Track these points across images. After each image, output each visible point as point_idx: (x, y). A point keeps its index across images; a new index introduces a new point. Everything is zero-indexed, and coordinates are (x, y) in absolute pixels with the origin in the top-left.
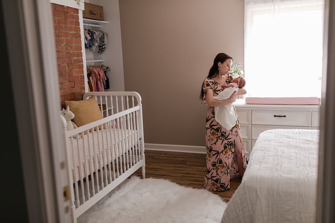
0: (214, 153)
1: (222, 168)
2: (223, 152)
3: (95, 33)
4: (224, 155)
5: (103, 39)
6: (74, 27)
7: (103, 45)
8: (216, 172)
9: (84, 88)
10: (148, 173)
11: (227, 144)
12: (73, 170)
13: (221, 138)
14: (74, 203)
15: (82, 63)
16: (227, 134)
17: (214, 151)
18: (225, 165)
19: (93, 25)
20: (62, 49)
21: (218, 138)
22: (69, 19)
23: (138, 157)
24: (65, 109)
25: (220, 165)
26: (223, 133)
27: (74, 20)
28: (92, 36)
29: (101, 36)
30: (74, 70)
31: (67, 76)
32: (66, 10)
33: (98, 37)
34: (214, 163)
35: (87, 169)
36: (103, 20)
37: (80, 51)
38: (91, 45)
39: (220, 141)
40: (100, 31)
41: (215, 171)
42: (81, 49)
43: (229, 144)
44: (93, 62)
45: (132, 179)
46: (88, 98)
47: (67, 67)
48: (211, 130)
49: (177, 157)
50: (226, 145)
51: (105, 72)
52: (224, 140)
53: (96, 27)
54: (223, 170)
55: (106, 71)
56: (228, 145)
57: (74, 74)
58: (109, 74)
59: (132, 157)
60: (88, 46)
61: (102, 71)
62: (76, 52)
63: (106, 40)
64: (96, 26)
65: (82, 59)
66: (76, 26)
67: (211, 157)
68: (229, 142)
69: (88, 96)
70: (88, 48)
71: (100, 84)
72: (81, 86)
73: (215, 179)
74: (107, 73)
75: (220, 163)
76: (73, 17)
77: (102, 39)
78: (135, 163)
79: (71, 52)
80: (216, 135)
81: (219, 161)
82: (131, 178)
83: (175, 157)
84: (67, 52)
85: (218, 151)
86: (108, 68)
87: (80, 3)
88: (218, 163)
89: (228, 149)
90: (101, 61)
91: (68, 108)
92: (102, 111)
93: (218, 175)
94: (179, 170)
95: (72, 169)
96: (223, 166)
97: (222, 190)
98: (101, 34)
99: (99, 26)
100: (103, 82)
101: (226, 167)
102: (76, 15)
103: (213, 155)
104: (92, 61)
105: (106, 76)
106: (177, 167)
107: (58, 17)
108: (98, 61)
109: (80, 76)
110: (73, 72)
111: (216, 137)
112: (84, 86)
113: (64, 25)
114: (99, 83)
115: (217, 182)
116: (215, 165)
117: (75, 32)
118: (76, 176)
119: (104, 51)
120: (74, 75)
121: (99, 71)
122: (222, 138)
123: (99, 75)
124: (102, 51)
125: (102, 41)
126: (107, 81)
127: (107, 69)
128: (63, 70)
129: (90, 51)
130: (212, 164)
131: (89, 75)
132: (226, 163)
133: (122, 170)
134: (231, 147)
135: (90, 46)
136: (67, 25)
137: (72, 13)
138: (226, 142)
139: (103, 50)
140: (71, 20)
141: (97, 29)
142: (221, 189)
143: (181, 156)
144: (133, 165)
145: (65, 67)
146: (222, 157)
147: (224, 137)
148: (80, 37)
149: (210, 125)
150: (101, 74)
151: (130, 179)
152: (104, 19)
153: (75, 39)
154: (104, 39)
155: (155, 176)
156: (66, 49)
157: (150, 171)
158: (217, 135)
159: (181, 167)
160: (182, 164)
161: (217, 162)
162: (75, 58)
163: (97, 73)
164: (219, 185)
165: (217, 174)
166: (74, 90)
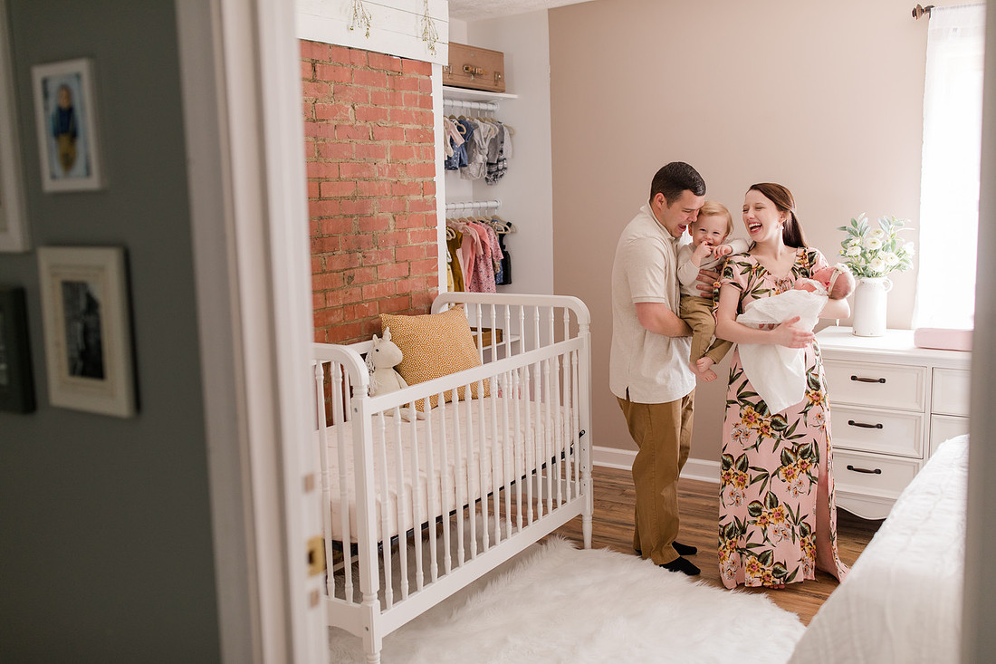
0: (755, 474)
1: (778, 520)
2: (780, 472)
3: (476, 126)
4: (783, 481)
5: (499, 142)
6: (416, 113)
7: (499, 161)
8: (764, 531)
9: (435, 282)
10: (601, 534)
11: (791, 451)
12: (379, 505)
13: (771, 431)
14: (376, 595)
15: (433, 212)
16: (790, 423)
17: (753, 468)
18: (786, 512)
19: (476, 106)
20: (381, 173)
21: (762, 431)
22: (403, 92)
23: (573, 486)
24: (380, 336)
25: (771, 511)
26: (778, 418)
27: (418, 93)
28: (468, 137)
29: (494, 136)
30: (411, 230)
31: (391, 247)
32: (397, 67)
33: (485, 139)
34: (757, 505)
35: (420, 504)
36: (503, 91)
37: (429, 179)
38: (465, 161)
39: (768, 442)
40: (493, 121)
41: (757, 529)
42: (431, 171)
43: (797, 451)
44: (468, 209)
45: (549, 547)
46: (446, 308)
47: (391, 222)
48: (742, 407)
49: (695, 496)
50: (789, 454)
51: (501, 237)
52: (782, 437)
53: (482, 111)
54: (781, 525)
55: (504, 234)
56: (795, 454)
57: (409, 240)
58: (513, 244)
59: (554, 482)
60: (458, 163)
61: (492, 232)
62: (419, 180)
63: (507, 146)
64: (483, 106)
65: (435, 201)
66: (423, 110)
67: (747, 487)
68: (799, 446)
69: (445, 303)
70: (456, 168)
71: (483, 270)
72: (429, 275)
73: (758, 551)
74: (508, 241)
75: (772, 506)
76: (414, 84)
77: (497, 143)
78: (563, 502)
79: (406, 180)
80: (756, 422)
81: (768, 499)
82: (548, 544)
83: (689, 495)
84: (394, 180)
85: (765, 471)
86: (509, 224)
87: (436, 45)
88: (768, 504)
89: (797, 464)
90: (494, 204)
91: (387, 334)
92: (481, 349)
93: (769, 541)
94: (696, 535)
95: (377, 501)
96: (780, 514)
97: (778, 581)
98: (495, 129)
99: (490, 107)
100: (494, 266)
101: (790, 518)
102: (424, 80)
103: (752, 482)
104: (467, 205)
105: (503, 247)
106: (690, 526)
107: (374, 85)
108: (484, 204)
109: (427, 247)
110: (407, 236)
111: (758, 429)
112: (435, 274)
113: (389, 108)
114: (482, 266)
115: (764, 562)
116: (759, 510)
117: (419, 127)
118: (386, 521)
119: (501, 176)
120: (410, 243)
121: (484, 233)
122: (774, 432)
123: (484, 244)
124: (496, 176)
125: (496, 148)
126: (506, 263)
127: (506, 229)
128: (380, 231)
129: (461, 178)
130: (750, 507)
131: (453, 245)
132: (788, 506)
133: (520, 517)
134: (807, 461)
135: (462, 165)
136: (397, 107)
137: (415, 75)
138: (787, 443)
139: (500, 173)
140: (409, 92)
141: (484, 116)
142: (775, 579)
143: (708, 493)
144: (555, 507)
145: (386, 222)
146: (777, 486)
147: (780, 430)
148: (432, 139)
149: (738, 392)
150: (487, 241)
151: (544, 546)
152: (506, 89)
153: (417, 145)
154: (502, 142)
155: (621, 546)
156: (393, 173)
157: (608, 529)
158: (759, 422)
159: (701, 527)
160: (707, 518)
161: (765, 503)
162: (415, 198)
163: (477, 239)
164: (769, 570)
165: (767, 539)
166: (408, 286)
